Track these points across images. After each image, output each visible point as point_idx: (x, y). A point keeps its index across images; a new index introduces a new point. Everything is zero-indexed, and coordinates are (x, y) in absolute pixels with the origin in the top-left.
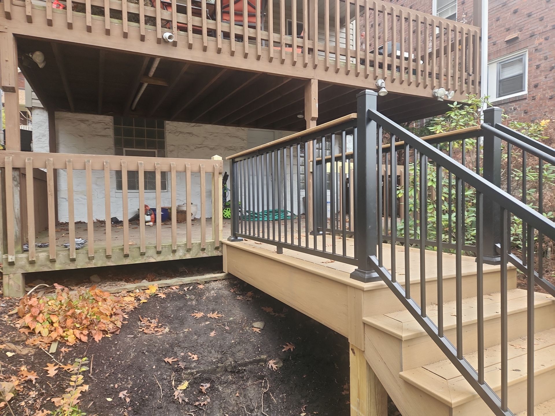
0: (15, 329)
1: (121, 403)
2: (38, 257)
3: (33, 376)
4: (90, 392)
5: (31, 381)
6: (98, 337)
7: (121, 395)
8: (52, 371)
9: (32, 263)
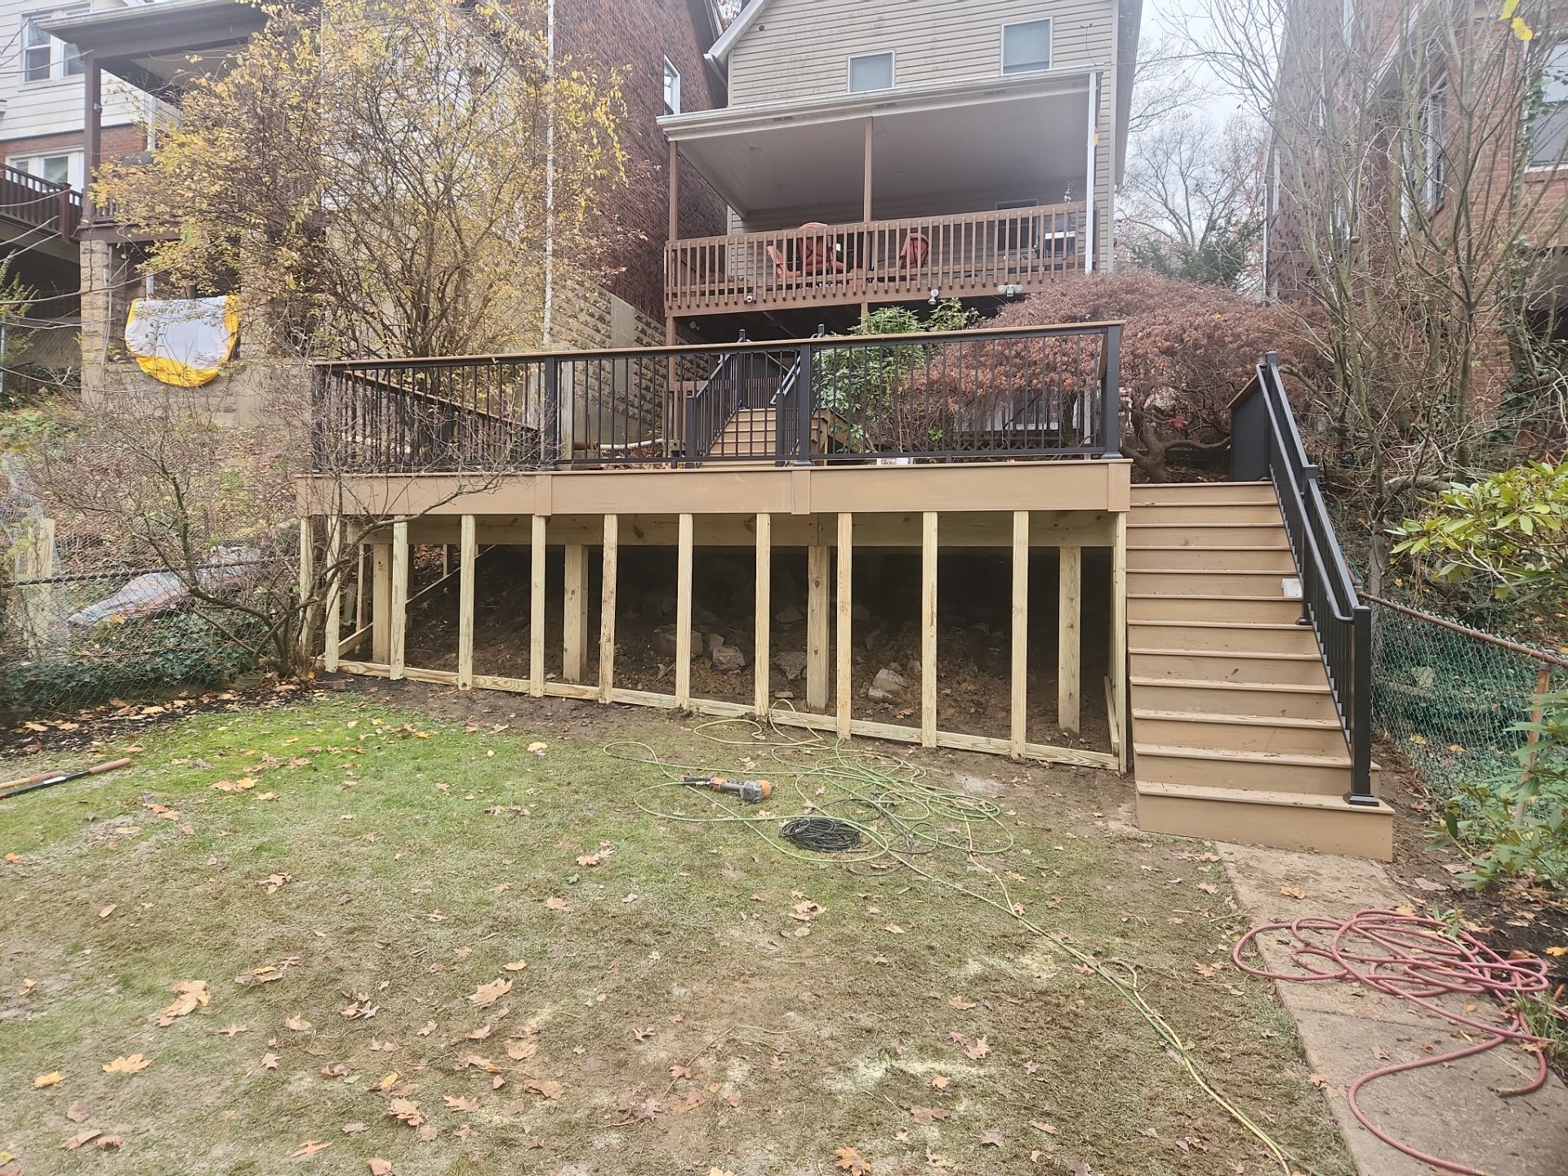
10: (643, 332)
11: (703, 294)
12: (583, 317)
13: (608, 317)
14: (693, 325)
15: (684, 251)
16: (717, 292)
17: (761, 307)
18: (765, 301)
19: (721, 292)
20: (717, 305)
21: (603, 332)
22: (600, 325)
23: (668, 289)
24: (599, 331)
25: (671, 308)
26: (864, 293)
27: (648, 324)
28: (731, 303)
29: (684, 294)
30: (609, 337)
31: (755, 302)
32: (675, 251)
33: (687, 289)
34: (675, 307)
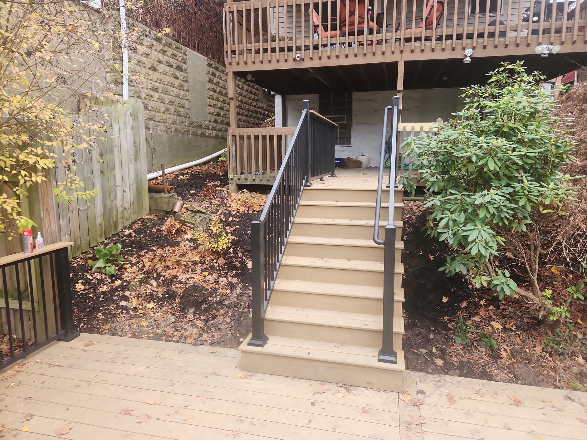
0: (226, 204)
1: (247, 235)
2: (241, 177)
3: (223, 219)
4: (239, 229)
5: (222, 220)
6: (250, 212)
7: (248, 232)
8: (230, 219)
9: (239, 179)
10: (213, 74)
11: (257, 51)
12: (162, 68)
13: (184, 66)
14: (249, 77)
15: (240, 12)
16: (269, 50)
17: (308, 64)
18: (311, 59)
19: (265, 51)
20: (270, 62)
21: (181, 78)
22: (178, 73)
23: (228, 47)
24: (177, 78)
25: (230, 64)
26: (402, 52)
27: (217, 69)
28: (282, 60)
29: (241, 52)
30: (186, 81)
31: (303, 59)
32: (232, 12)
33: (244, 47)
34: (234, 63)
